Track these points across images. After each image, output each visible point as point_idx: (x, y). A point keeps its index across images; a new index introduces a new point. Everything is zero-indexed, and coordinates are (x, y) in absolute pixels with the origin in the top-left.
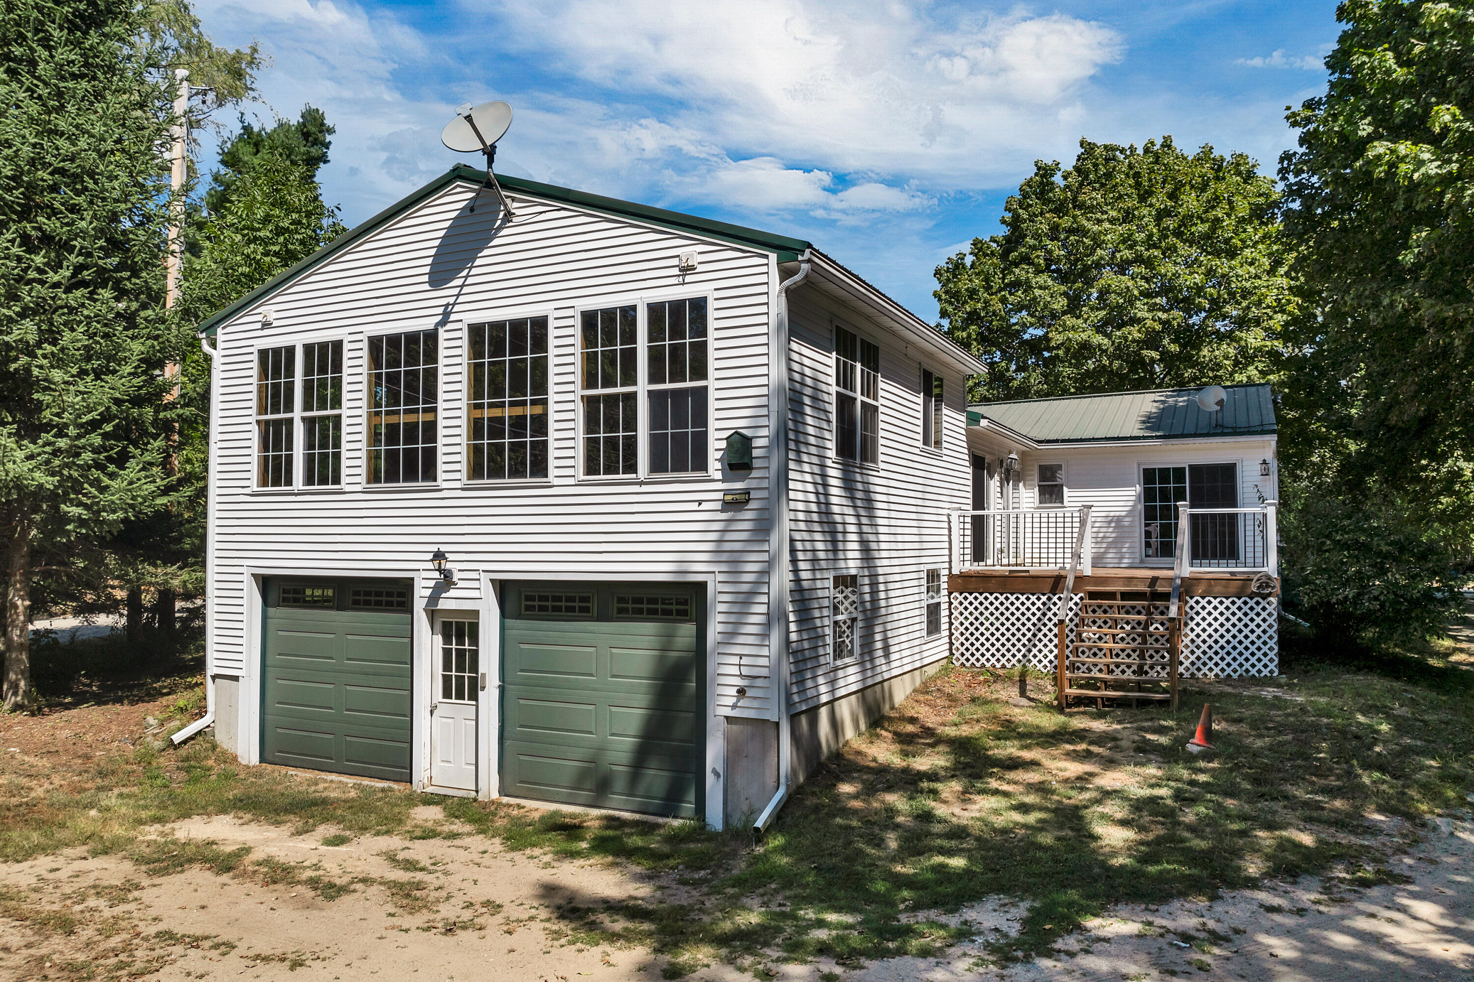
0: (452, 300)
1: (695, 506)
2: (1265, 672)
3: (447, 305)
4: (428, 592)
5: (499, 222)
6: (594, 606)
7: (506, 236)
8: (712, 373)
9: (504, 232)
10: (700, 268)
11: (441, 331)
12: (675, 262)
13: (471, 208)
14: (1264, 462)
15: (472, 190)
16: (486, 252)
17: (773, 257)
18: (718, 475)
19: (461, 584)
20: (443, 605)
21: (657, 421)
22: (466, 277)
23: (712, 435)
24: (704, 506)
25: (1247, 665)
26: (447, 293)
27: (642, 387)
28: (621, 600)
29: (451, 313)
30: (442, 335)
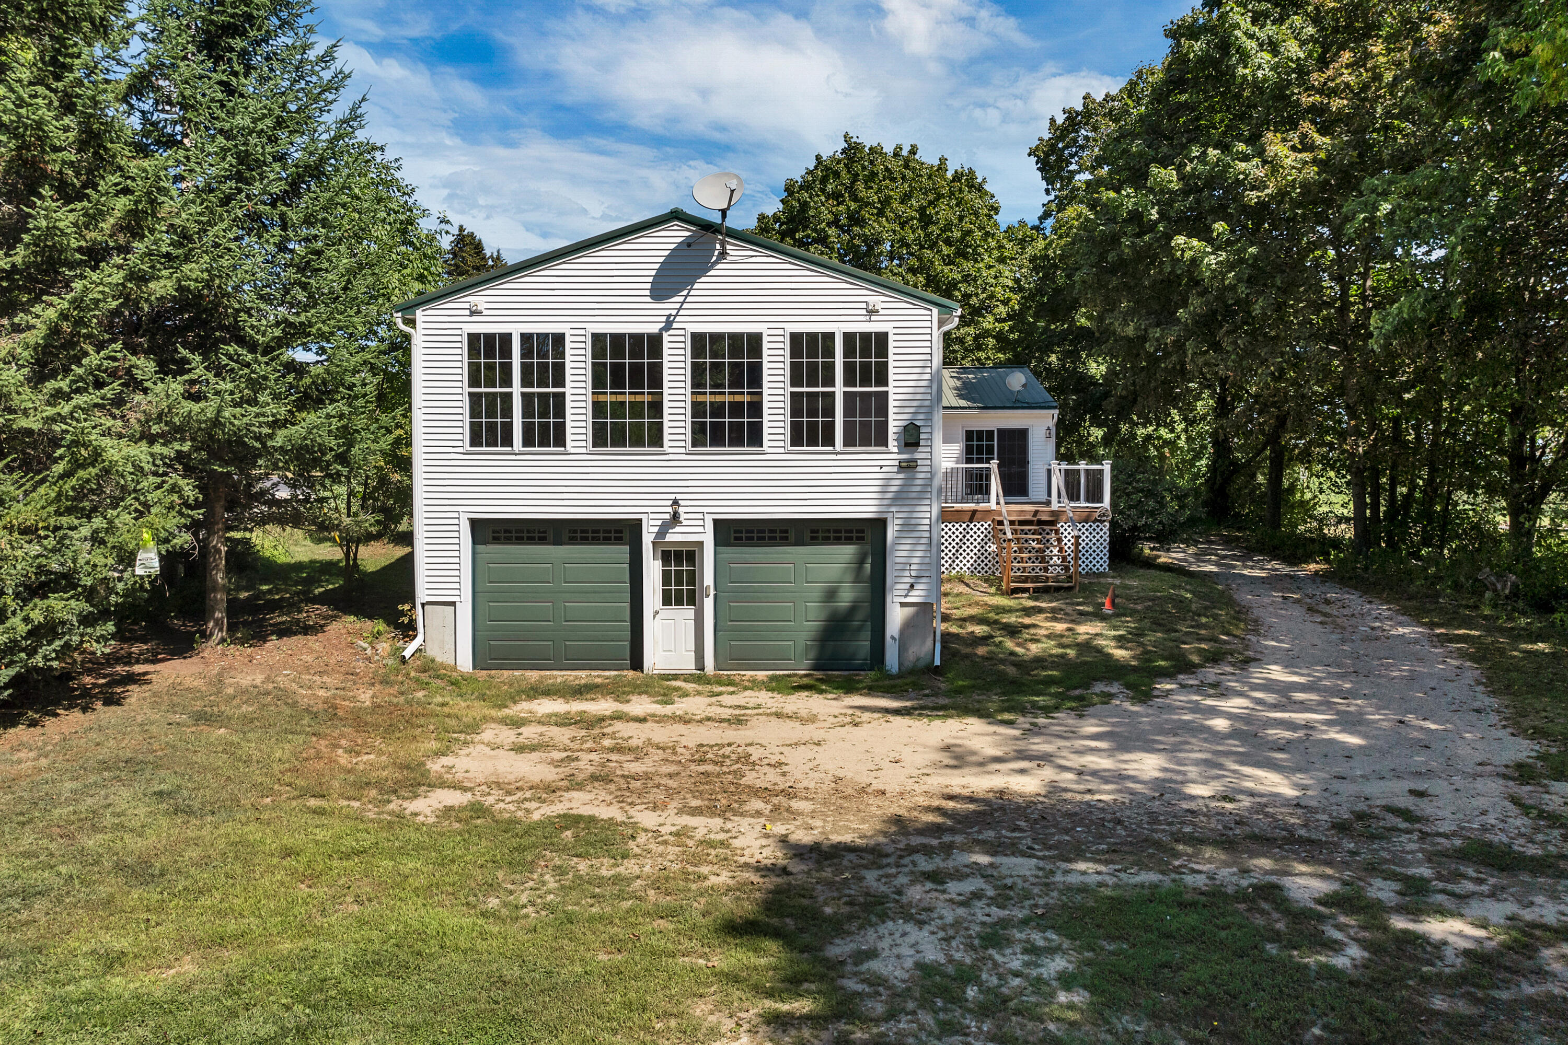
0: (674, 312)
1: (878, 469)
2: (1101, 569)
3: (670, 315)
4: (656, 529)
5: (714, 258)
6: (792, 536)
7: (720, 269)
8: (891, 382)
9: (719, 266)
10: (882, 312)
11: (665, 335)
12: (864, 305)
13: (688, 244)
14: (1049, 429)
15: (688, 230)
16: (703, 279)
17: (935, 311)
18: (896, 450)
19: (685, 523)
20: (669, 538)
21: (848, 412)
22: (686, 296)
23: (891, 423)
24: (884, 469)
25: (1091, 566)
26: (670, 306)
27: (839, 389)
28: (812, 531)
29: (673, 321)
30: (666, 337)
